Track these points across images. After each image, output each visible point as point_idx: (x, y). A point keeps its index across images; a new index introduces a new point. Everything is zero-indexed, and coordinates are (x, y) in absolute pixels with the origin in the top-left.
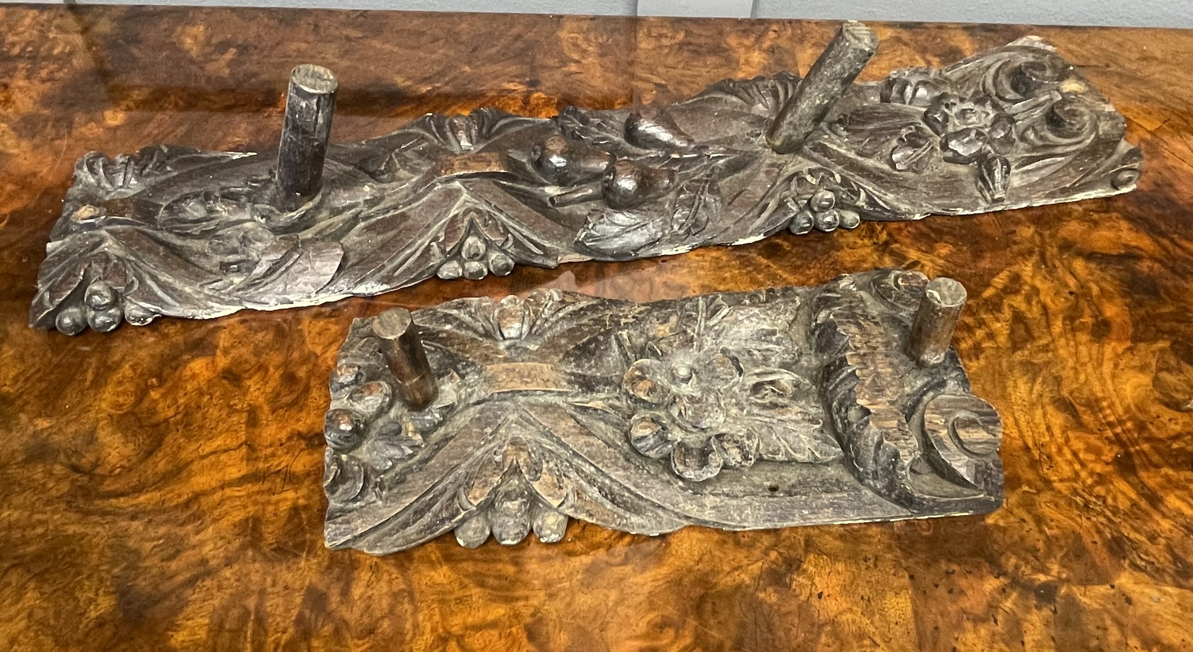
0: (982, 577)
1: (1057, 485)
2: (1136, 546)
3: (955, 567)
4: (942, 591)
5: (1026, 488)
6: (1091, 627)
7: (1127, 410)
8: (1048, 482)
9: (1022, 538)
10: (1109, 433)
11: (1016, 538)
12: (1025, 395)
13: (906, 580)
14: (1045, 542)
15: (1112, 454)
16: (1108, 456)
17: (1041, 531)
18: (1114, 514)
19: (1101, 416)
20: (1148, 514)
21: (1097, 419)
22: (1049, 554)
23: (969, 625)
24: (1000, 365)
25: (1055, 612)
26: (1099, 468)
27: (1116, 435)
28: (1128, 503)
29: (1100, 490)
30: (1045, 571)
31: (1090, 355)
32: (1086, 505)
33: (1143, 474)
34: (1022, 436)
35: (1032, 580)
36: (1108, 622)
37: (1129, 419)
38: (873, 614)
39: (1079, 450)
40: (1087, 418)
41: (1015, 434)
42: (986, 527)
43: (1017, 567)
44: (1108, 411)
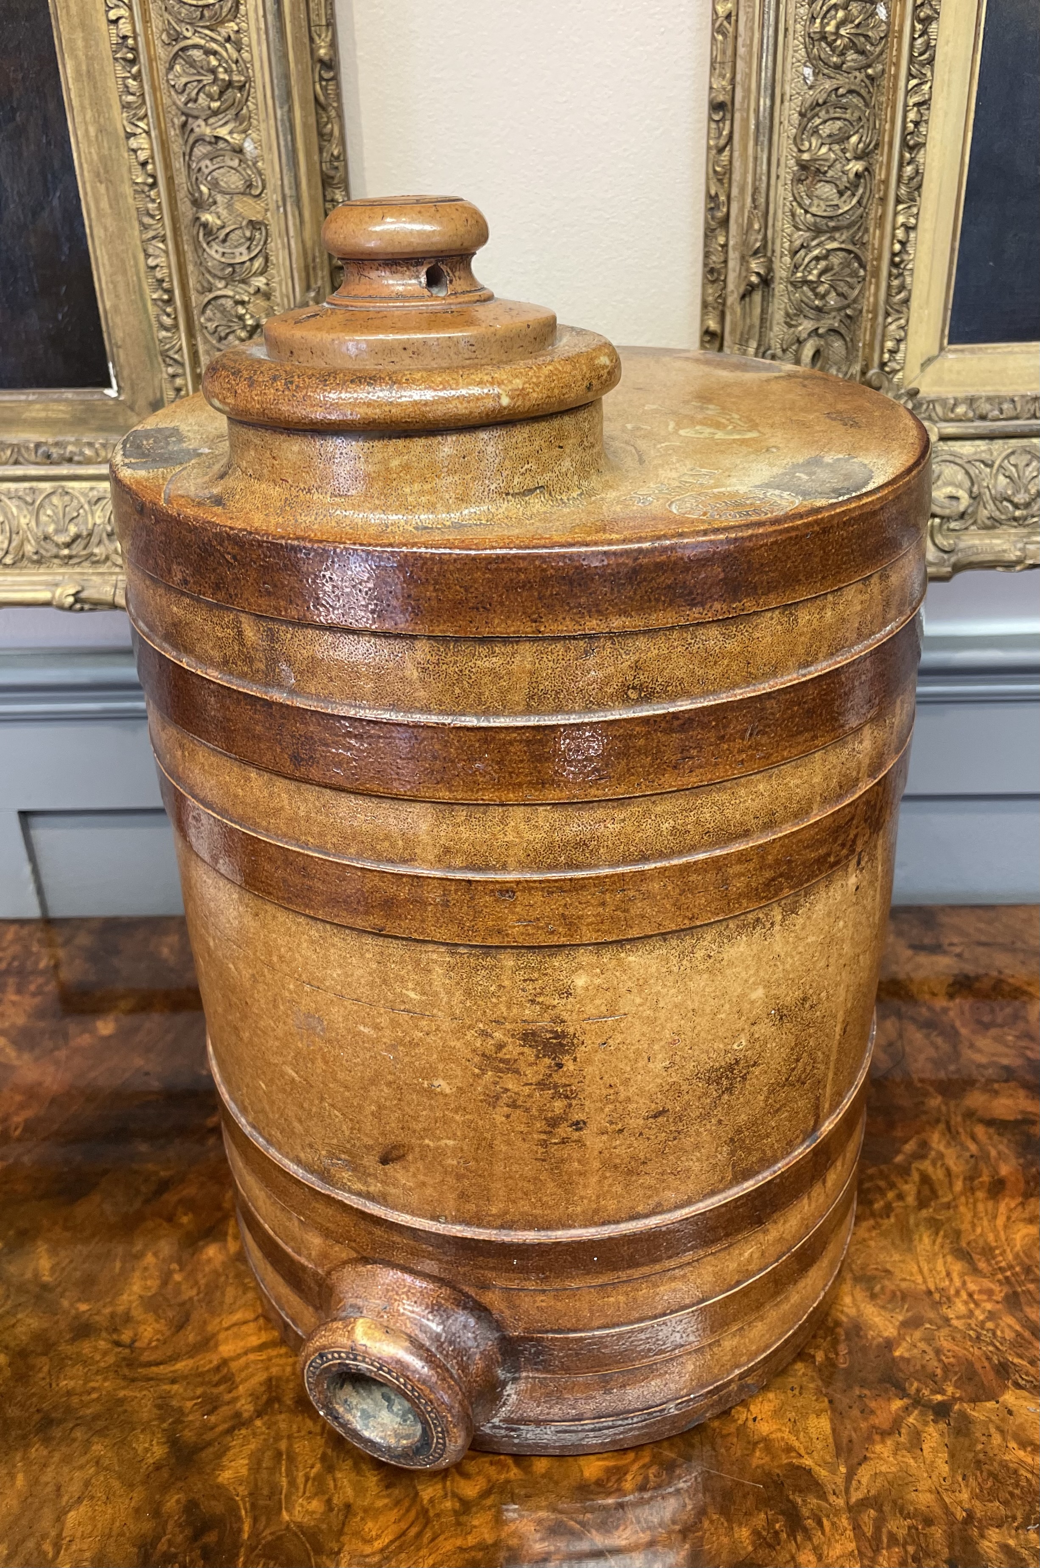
0: (889, 1399)
1: (955, 1322)
2: (1018, 1369)
3: (867, 1392)
4: (856, 1412)
5: (928, 1326)
6: (978, 1435)
7: (1017, 1256)
8: (947, 1320)
9: (923, 1367)
10: (1000, 1276)
11: (918, 1367)
12: (928, 1248)
13: (826, 1403)
14: (942, 1369)
15: (1003, 1294)
16: (999, 1297)
17: (940, 1360)
18: (1001, 1344)
19: (993, 1262)
20: (1030, 1343)
21: (990, 1265)
22: (946, 1378)
23: (877, 1438)
24: (908, 1222)
25: (949, 1424)
26: (989, 1306)
27: (1007, 1278)
28: (1013, 1335)
29: (990, 1325)
30: (942, 1392)
31: (986, 1211)
32: (978, 1338)
33: (1028, 1310)
34: (925, 1282)
35: (930, 1401)
36: (993, 1430)
37: (1018, 1265)
38: (798, 1431)
39: (974, 1292)
40: (982, 1265)
41: (920, 1280)
42: (893, 1359)
43: (918, 1390)
44: (1000, 1258)
